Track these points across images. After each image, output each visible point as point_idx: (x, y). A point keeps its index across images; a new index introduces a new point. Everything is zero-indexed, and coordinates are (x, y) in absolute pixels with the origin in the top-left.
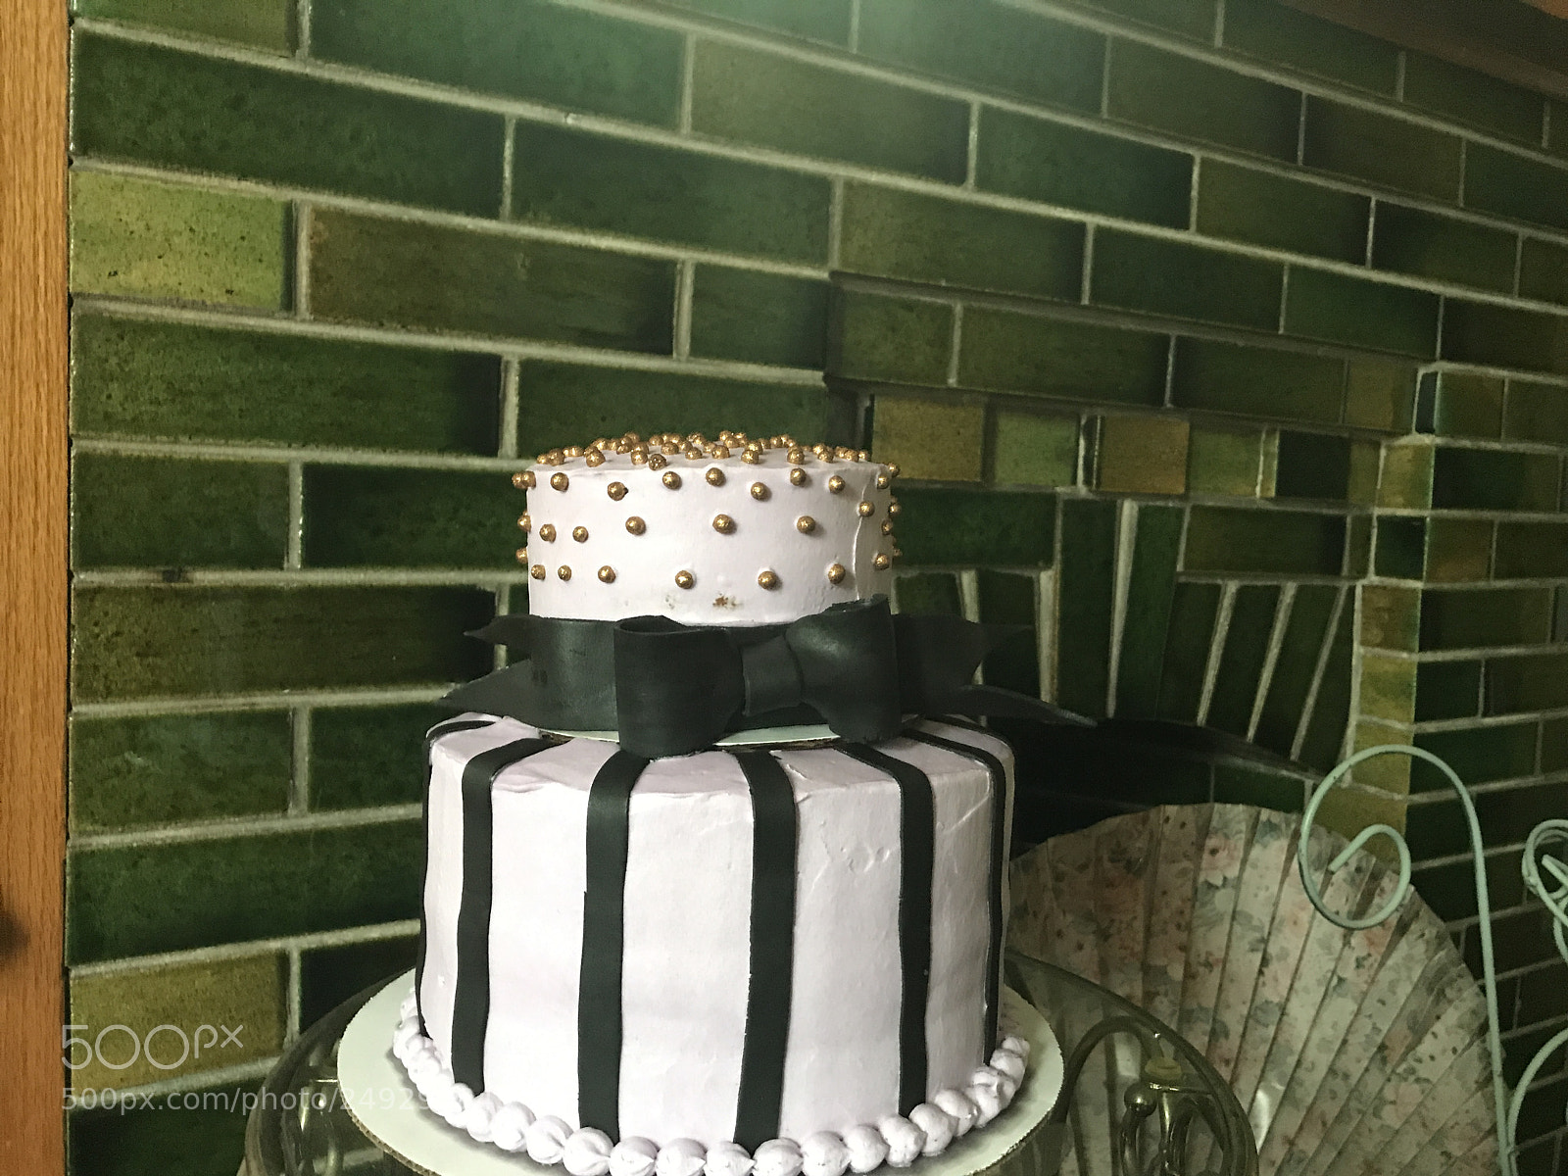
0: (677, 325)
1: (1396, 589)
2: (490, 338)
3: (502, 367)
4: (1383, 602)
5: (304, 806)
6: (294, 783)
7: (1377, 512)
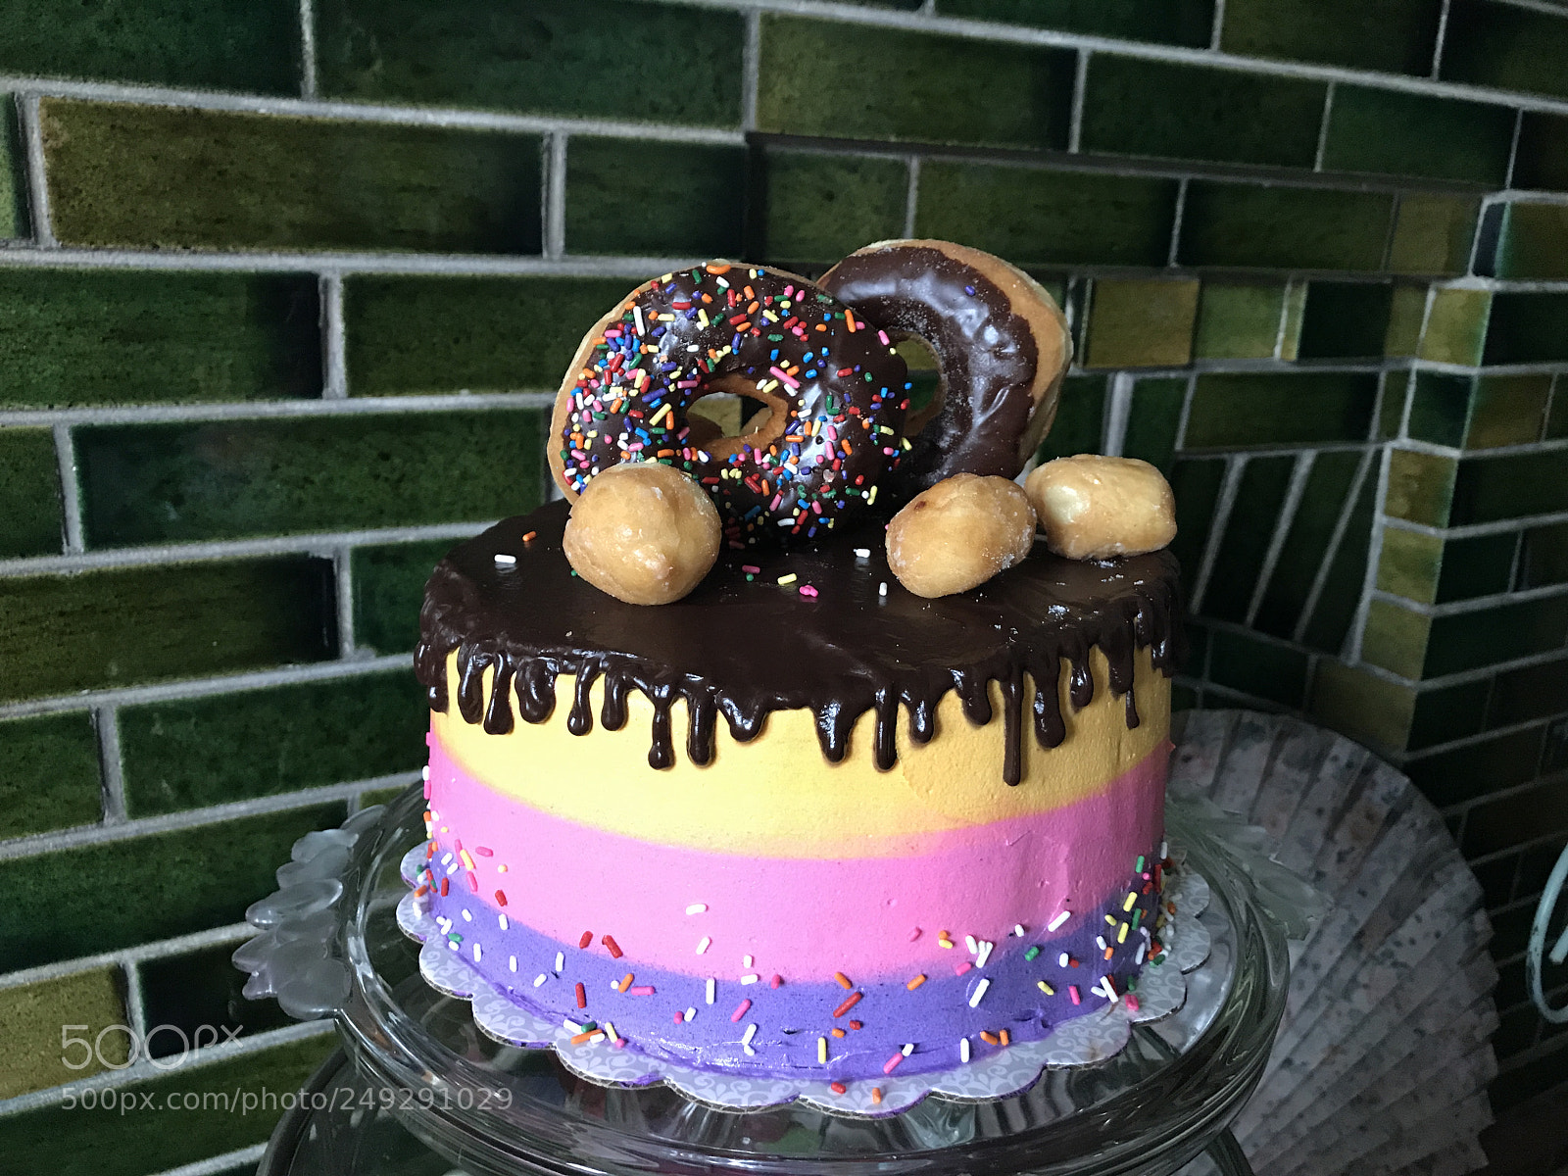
0: (547, 216)
1: (1429, 457)
2: (302, 253)
3: (320, 287)
4: (1414, 470)
5: (124, 813)
6: (107, 790)
7: (1417, 365)
